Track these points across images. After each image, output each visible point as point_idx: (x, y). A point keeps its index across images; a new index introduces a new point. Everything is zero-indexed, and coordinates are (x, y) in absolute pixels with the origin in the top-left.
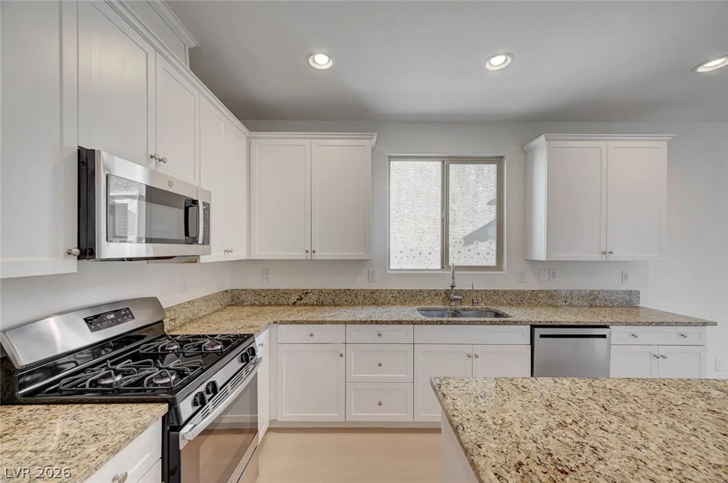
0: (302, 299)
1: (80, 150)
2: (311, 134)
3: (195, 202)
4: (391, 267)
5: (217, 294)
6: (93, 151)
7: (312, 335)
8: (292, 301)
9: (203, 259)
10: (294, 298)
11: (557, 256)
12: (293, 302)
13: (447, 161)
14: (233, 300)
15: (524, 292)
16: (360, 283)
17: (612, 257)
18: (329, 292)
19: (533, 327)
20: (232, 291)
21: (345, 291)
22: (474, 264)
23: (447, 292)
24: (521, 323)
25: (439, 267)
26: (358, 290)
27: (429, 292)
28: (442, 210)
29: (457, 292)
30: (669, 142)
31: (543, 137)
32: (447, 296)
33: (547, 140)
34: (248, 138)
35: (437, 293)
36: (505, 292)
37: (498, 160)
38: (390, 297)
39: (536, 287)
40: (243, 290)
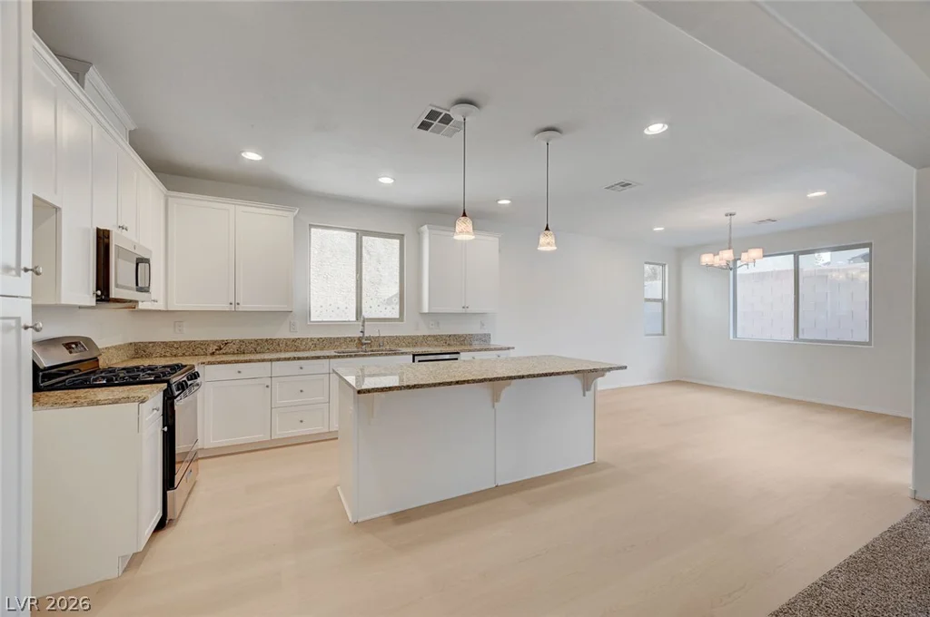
0: (221, 349)
1: (98, 230)
2: (234, 201)
3: (147, 261)
4: (312, 320)
5: (124, 345)
6: (109, 231)
7: (239, 372)
8: (210, 350)
9: (141, 306)
10: (213, 348)
11: (435, 310)
12: (211, 352)
13: (361, 234)
14: (137, 353)
15: (418, 337)
16: (283, 333)
17: (469, 311)
18: (250, 342)
19: (414, 356)
20: (135, 344)
21: (267, 340)
22: (382, 316)
23: (360, 339)
24: (406, 353)
25: (355, 319)
26: (280, 339)
27: (345, 338)
28: (357, 273)
29: (367, 339)
30: (500, 238)
31: (426, 227)
32: (360, 341)
33: (429, 228)
34: (166, 196)
35: (352, 339)
36: (404, 337)
37: (401, 237)
38: (310, 344)
39: (427, 333)
40: (150, 343)
